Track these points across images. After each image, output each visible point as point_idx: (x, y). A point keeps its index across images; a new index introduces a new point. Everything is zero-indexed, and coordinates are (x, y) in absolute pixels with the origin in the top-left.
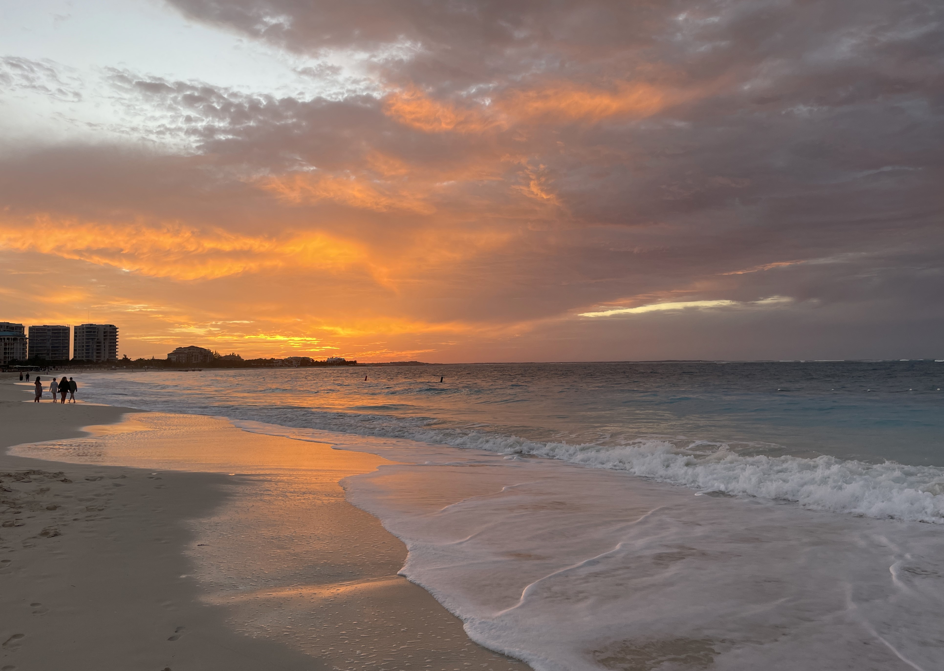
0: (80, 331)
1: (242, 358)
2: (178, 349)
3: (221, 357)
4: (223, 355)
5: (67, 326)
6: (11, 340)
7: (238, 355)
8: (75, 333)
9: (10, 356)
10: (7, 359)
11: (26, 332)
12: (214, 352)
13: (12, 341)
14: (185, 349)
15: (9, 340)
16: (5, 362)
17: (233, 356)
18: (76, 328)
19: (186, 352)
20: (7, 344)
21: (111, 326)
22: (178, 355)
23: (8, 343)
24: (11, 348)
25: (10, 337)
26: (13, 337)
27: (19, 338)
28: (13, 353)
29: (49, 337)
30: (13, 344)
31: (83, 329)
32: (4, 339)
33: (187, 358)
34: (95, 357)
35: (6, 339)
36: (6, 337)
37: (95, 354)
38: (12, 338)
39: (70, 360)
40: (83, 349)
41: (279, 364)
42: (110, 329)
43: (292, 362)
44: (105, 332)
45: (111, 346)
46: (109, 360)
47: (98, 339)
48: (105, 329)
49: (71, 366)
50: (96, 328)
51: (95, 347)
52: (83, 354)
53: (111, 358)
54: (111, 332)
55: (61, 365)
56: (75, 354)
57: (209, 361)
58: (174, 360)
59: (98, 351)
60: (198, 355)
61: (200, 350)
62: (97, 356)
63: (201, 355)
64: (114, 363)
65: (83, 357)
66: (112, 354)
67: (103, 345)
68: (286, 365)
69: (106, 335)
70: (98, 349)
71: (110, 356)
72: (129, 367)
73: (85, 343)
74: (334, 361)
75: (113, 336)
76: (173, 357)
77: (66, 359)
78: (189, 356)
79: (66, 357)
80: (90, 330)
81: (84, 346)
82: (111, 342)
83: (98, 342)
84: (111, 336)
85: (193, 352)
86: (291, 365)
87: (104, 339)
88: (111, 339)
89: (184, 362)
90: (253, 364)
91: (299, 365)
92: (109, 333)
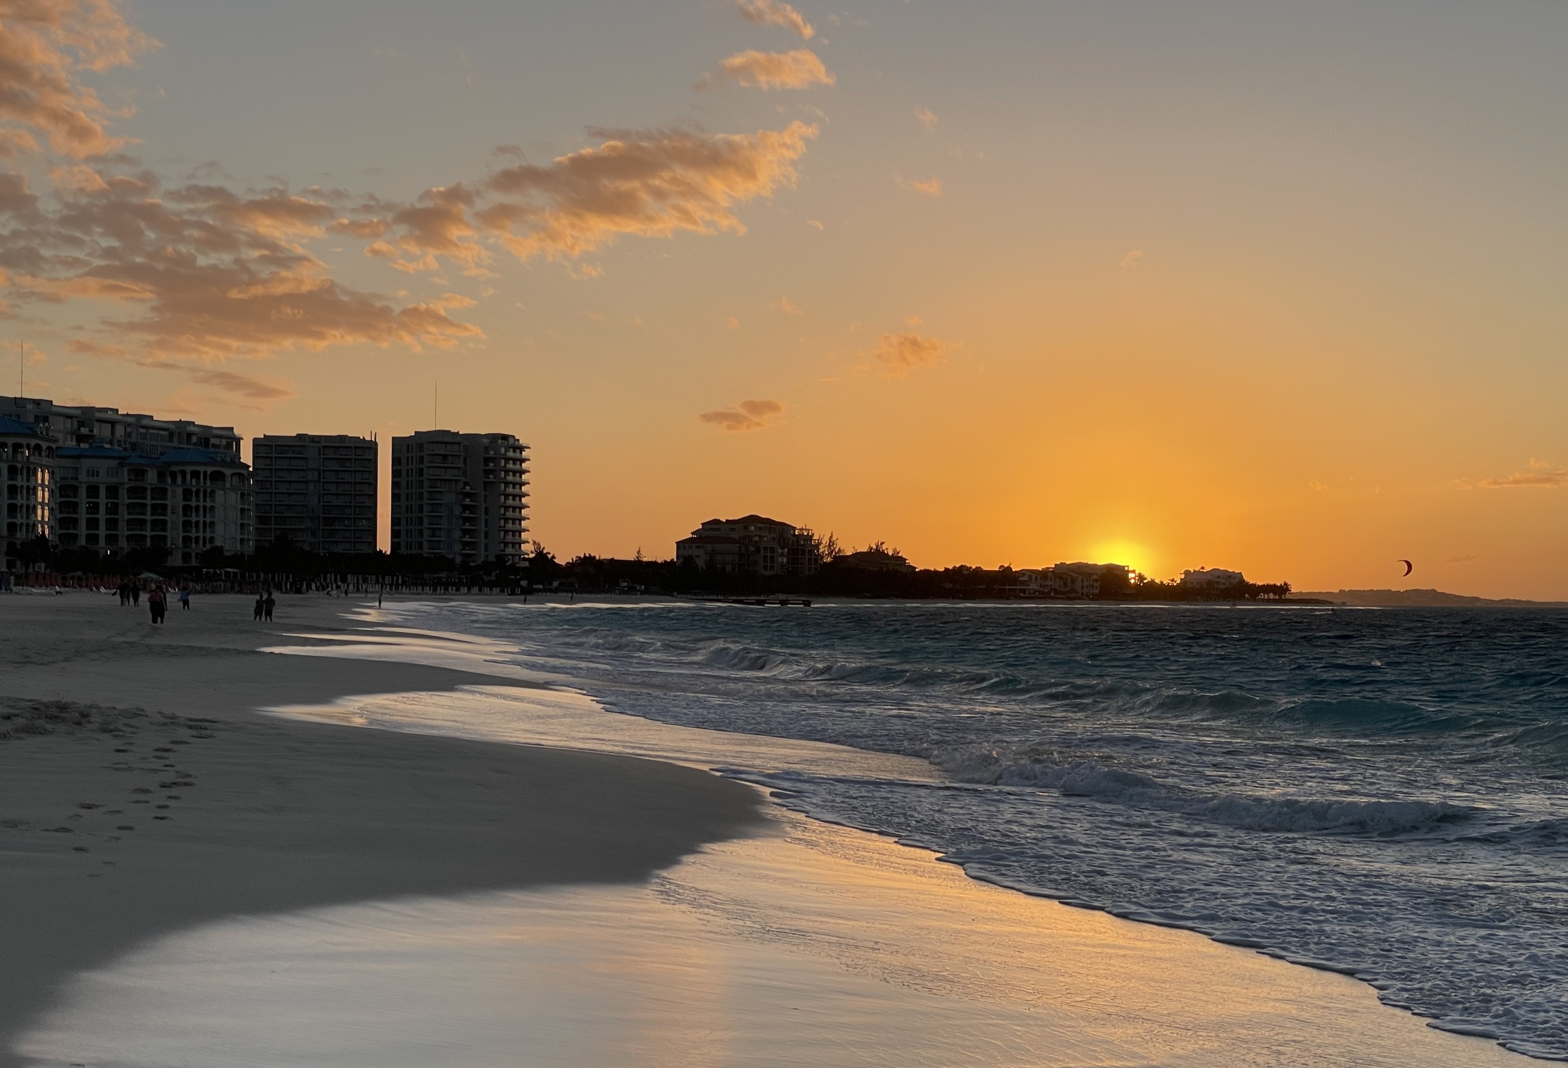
0: (409, 455)
1: (911, 562)
2: (708, 527)
3: (845, 558)
4: (849, 551)
5: (368, 438)
6: (205, 478)
7: (895, 550)
8: (396, 461)
9: (201, 535)
10: (194, 545)
11: (247, 456)
13: (208, 482)
14: (733, 526)
15: (198, 478)
16: (186, 557)
17: (876, 555)
18: (398, 443)
19: (737, 537)
20: (191, 491)
21: (505, 437)
22: (709, 547)
23: (194, 489)
24: (205, 507)
25: (201, 469)
26: (210, 470)
27: (228, 472)
28: (212, 523)
29: (316, 473)
30: (213, 492)
31: (421, 447)
32: (183, 473)
33: (741, 555)
34: (457, 547)
35: (189, 476)
36: (189, 469)
37: (457, 534)
38: (209, 473)
39: (389, 553)
40: (421, 519)
41: (1033, 586)
42: (503, 450)
43: (1073, 581)
44: (487, 460)
45: (506, 508)
46: (501, 558)
47: (466, 484)
48: (487, 449)
49: (383, 579)
50: (459, 444)
51: (457, 510)
52: (422, 537)
53: (510, 550)
54: (507, 460)
55: (353, 574)
56: (395, 534)
57: (810, 569)
58: (701, 563)
59: (467, 526)
60: (773, 550)
61: (780, 530)
62: (465, 544)
63: (783, 548)
64: (514, 569)
65: (420, 546)
66: (509, 538)
67: (483, 506)
68: (1055, 590)
69: (492, 471)
70: (466, 520)
71: (506, 544)
72: (551, 584)
73: (426, 495)
74: (1209, 583)
75: (514, 472)
76: (694, 552)
77: (366, 549)
78: (743, 549)
79: (370, 543)
80: (442, 452)
81: (425, 508)
82: (507, 496)
83: (467, 495)
84: (507, 472)
85: (757, 538)
86: (1073, 590)
87: (485, 484)
88: (507, 484)
89: (729, 568)
90: (948, 586)
91: (1097, 592)
92: (503, 463)
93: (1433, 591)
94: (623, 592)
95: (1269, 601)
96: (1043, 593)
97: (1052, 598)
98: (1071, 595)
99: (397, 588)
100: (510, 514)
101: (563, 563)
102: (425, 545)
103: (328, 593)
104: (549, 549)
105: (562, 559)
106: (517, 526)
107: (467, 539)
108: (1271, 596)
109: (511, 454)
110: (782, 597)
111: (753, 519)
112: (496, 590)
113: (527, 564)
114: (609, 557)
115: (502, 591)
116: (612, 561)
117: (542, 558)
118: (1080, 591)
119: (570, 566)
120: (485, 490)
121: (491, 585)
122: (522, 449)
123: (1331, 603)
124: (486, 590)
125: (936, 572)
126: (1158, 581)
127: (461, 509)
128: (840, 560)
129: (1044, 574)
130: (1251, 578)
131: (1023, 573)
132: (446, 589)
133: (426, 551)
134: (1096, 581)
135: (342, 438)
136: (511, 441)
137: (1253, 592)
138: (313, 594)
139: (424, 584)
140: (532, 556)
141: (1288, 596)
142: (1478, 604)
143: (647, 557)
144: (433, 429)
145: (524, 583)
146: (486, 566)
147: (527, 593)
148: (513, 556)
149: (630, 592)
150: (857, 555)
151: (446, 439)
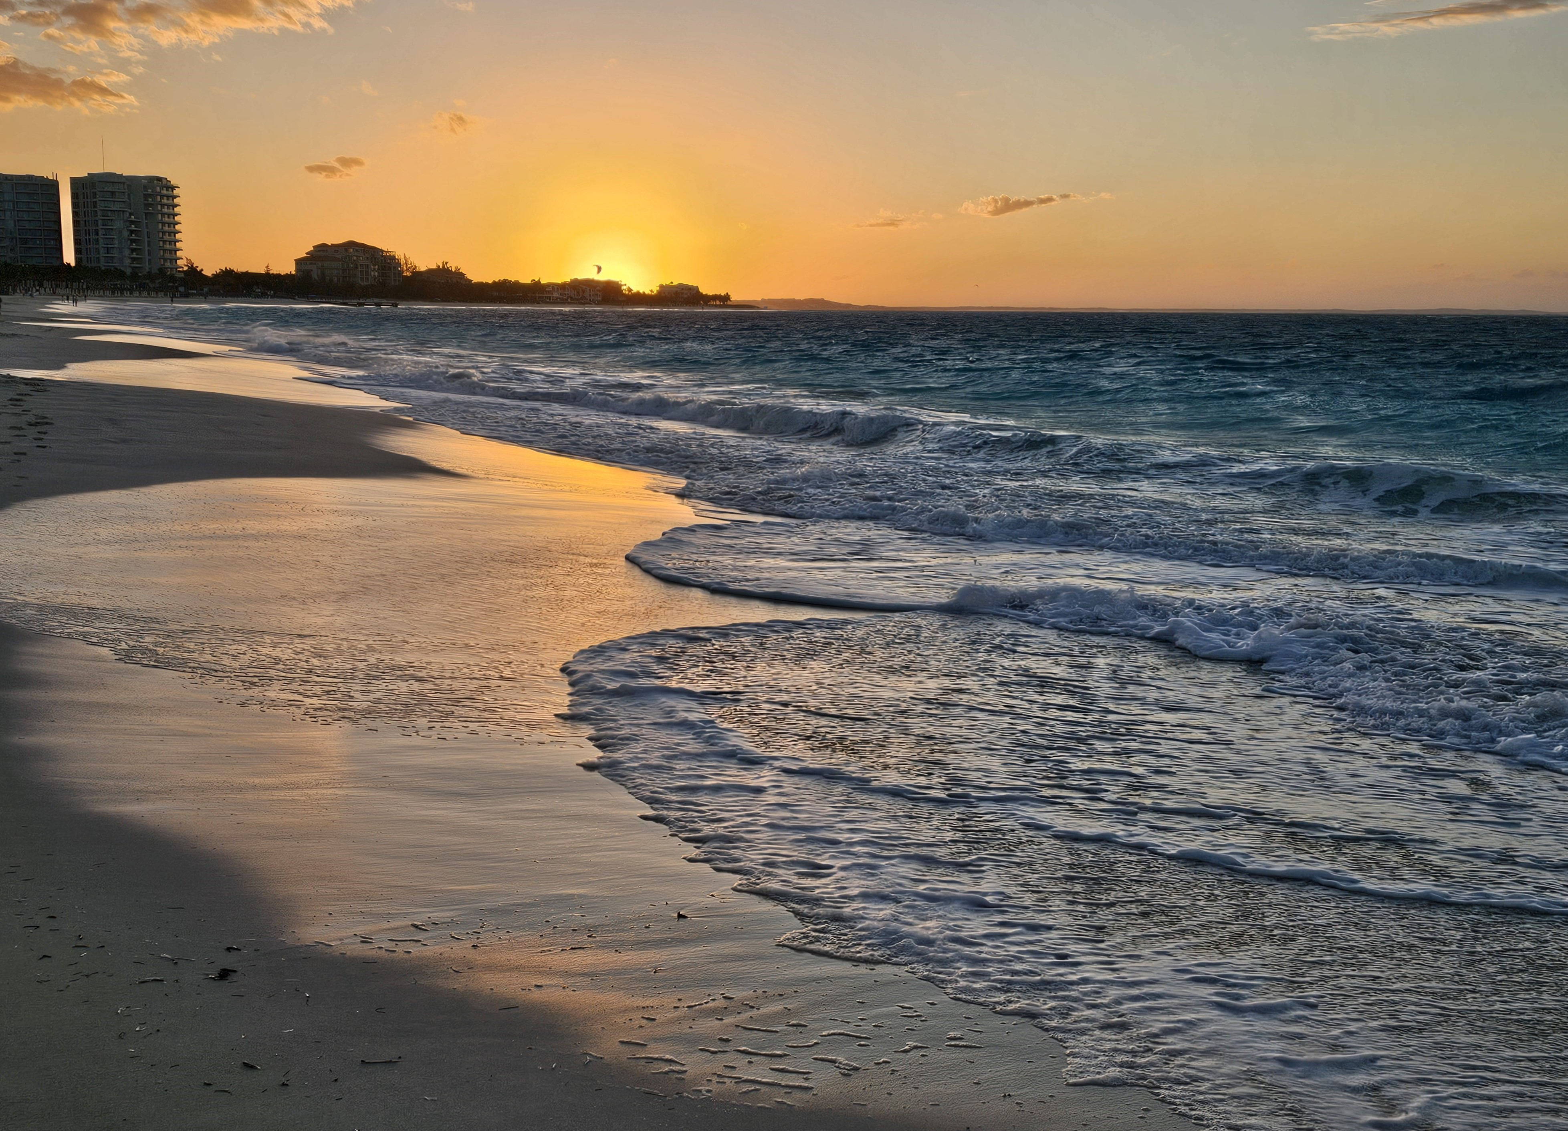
0: (85, 191)
1: (469, 276)
2: (318, 249)
3: (420, 273)
4: (423, 268)
5: (51, 178)
7: (456, 268)
8: (73, 194)
12: (402, 257)
14: (337, 249)
17: (443, 271)
18: (75, 183)
19: (340, 256)
21: (159, 179)
22: (320, 264)
29: (11, 204)
31: (93, 185)
33: (344, 270)
34: (127, 262)
37: (127, 252)
39: (73, 264)
40: (97, 240)
41: (556, 295)
42: (158, 189)
43: (584, 291)
44: (146, 196)
45: (164, 233)
46: (162, 271)
47: (131, 214)
48: (145, 187)
49: (72, 285)
50: (124, 183)
51: (126, 234)
52: (99, 253)
53: (168, 264)
54: (162, 196)
55: (48, 281)
56: (78, 251)
57: (395, 280)
58: (315, 276)
59: (134, 246)
60: (367, 266)
61: (372, 253)
62: (134, 259)
63: (374, 265)
64: (172, 278)
65: (99, 262)
66: (167, 255)
67: (146, 230)
68: (572, 298)
69: (150, 205)
70: (133, 241)
71: (165, 260)
72: (202, 290)
73: (100, 222)
74: (676, 293)
75: (168, 206)
76: (308, 267)
77: (56, 263)
78: (345, 265)
79: (58, 258)
80: (110, 189)
81: (100, 233)
82: (163, 224)
83: (132, 222)
84: (163, 205)
85: (355, 258)
86: (584, 298)
87: (146, 214)
88: (163, 215)
89: (335, 280)
90: (495, 294)
91: (600, 299)
92: (159, 198)
93: (823, 299)
94: (257, 296)
95: (716, 306)
96: (563, 299)
97: (569, 303)
98: (582, 301)
99: (84, 292)
100: (167, 237)
101: (209, 274)
102: (102, 260)
103: (31, 295)
104: (199, 264)
105: (208, 272)
106: (173, 246)
107: (134, 255)
108: (718, 303)
109: (164, 192)
110: (376, 300)
111: (351, 244)
112: (161, 294)
113: (182, 275)
114: (244, 270)
115: (166, 295)
116: (247, 273)
117: (193, 273)
118: (588, 298)
119: (216, 276)
120: (146, 219)
121: (157, 290)
122: (173, 188)
123: (758, 308)
124: (153, 294)
125: (487, 283)
126: (641, 292)
127: (128, 233)
128: (417, 275)
129: (563, 287)
130: (704, 290)
131: (549, 285)
132: (122, 293)
133: (103, 265)
134: (599, 291)
135: (30, 177)
136: (164, 182)
137: (706, 300)
138: (18, 296)
139: (104, 288)
140: (186, 268)
141: (729, 303)
142: (851, 309)
143: (274, 271)
144: (102, 171)
145: (182, 289)
146: (150, 276)
147: (186, 296)
148: (171, 269)
149: (262, 296)
150: (430, 271)
151: (112, 180)
